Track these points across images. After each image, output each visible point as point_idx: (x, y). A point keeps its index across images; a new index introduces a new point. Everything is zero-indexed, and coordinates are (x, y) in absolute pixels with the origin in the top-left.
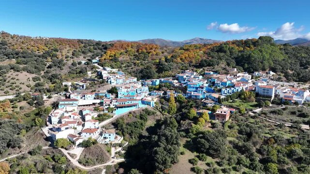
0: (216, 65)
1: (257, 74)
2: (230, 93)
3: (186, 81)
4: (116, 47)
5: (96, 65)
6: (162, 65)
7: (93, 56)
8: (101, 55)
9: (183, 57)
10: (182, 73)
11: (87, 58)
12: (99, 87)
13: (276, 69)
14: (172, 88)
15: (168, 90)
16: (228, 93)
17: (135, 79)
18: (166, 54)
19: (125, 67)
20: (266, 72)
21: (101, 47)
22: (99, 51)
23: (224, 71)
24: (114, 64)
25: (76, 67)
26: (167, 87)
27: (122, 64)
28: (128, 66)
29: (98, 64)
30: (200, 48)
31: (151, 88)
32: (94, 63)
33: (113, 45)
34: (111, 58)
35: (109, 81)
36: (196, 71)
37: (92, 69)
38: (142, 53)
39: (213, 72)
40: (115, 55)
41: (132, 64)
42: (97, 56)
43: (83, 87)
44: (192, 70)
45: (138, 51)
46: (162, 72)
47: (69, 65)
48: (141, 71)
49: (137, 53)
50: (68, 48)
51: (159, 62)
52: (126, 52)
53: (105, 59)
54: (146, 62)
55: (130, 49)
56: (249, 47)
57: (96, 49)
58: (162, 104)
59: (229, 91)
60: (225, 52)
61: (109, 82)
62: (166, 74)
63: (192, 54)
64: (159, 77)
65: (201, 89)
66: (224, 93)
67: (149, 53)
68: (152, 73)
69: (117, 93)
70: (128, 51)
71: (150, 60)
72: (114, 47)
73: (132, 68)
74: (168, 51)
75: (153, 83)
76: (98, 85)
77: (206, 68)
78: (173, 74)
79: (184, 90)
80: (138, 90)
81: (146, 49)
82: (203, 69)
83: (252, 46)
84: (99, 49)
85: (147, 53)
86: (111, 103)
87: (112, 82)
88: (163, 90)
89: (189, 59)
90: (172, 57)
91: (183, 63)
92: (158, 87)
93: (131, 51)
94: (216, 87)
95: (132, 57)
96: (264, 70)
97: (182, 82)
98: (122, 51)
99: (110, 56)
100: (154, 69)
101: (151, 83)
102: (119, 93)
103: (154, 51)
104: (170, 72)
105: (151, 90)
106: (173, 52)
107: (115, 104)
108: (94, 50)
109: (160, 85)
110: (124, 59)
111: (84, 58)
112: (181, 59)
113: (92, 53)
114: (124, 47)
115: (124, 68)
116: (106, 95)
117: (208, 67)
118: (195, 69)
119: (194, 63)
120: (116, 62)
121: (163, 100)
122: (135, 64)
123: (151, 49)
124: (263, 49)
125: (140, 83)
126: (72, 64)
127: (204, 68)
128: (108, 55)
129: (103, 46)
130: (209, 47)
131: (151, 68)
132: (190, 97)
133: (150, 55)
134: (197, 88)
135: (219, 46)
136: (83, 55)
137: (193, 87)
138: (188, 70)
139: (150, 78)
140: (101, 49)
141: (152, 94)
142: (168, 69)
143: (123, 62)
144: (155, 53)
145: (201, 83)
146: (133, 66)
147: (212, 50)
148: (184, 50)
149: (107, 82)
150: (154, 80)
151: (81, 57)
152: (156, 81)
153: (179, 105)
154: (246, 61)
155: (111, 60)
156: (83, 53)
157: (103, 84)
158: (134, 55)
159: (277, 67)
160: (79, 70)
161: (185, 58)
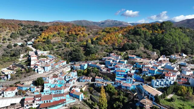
0: (137, 49)
1: (173, 57)
2: (163, 85)
3: (112, 67)
4: (50, 29)
5: (30, 47)
6: (89, 48)
7: (30, 37)
8: (36, 37)
9: (107, 40)
10: (108, 56)
11: (24, 39)
12: (25, 77)
13: (187, 51)
14: (100, 74)
15: (97, 77)
16: (160, 84)
17: (65, 63)
18: (91, 35)
19: (57, 48)
20: (179, 54)
21: (38, 29)
22: (36, 33)
23: (146, 55)
24: (46, 46)
25: (11, 49)
26: (95, 73)
27: (54, 45)
28: (59, 47)
29: (32, 46)
30: (118, 30)
31: (80, 73)
32: (29, 45)
33: (48, 27)
34: (44, 40)
35: (36, 69)
36: (120, 55)
37: (26, 51)
38: (72, 35)
39: (136, 55)
40: (48, 37)
41: (63, 45)
42: (33, 37)
43: (7, 78)
44: (117, 53)
45: (68, 33)
46: (89, 55)
47: (4, 48)
48: (71, 54)
49: (67, 35)
50: (8, 30)
51: (87, 45)
52: (58, 34)
53: (39, 41)
54: (75, 43)
55: (62, 31)
56: (157, 30)
57: (33, 31)
58: (91, 93)
59: (161, 83)
60: (140, 35)
61: (36, 71)
62: (93, 57)
63: (113, 36)
64: (86, 60)
65: (129, 78)
66: (156, 85)
67: (77, 35)
68: (80, 56)
69: (43, 85)
70: (60, 33)
71: (79, 42)
72: (48, 29)
73: (63, 50)
74: (93, 33)
75: (82, 67)
76: (24, 75)
77: (129, 52)
78: (99, 57)
79: (112, 77)
80: (66, 77)
81: (75, 31)
82: (127, 53)
83: (159, 30)
84: (36, 30)
85: (76, 36)
86: (34, 102)
87: (39, 70)
88: (91, 76)
89: (111, 41)
90: (97, 39)
91: (107, 45)
92: (86, 71)
93: (62, 33)
94: (144, 76)
95: (63, 39)
96: (177, 52)
97: (110, 67)
98: (56, 33)
99: (44, 39)
100: (82, 52)
101: (79, 67)
102: (45, 85)
103: (82, 33)
104: (97, 55)
105: (80, 74)
106: (97, 33)
107: (38, 102)
108: (32, 32)
109: (88, 69)
110: (57, 40)
111: (22, 39)
112: (105, 41)
113: (30, 35)
114: (57, 29)
115: (55, 50)
116: (30, 88)
117: (130, 51)
118: (119, 52)
119: (117, 45)
120: (48, 44)
121: (92, 88)
122: (65, 45)
123: (79, 31)
124: (172, 33)
125: (69, 66)
126: (7, 47)
127: (126, 51)
128: (43, 37)
129: (40, 28)
130: (125, 30)
131: (79, 51)
132: (120, 87)
133: (78, 37)
134: (125, 76)
135: (134, 30)
136: (20, 37)
137: (122, 75)
138: (113, 54)
139: (79, 61)
140: (38, 31)
141: (81, 80)
142: (95, 52)
143: (55, 44)
144: (82, 35)
145: (128, 70)
146: (64, 47)
147: (129, 33)
148: (105, 32)
149: (34, 70)
150: (83, 64)
151: (19, 39)
152: (84, 65)
153: (109, 97)
154: (160, 43)
155: (44, 42)
156: (21, 35)
157: (29, 74)
158: (65, 37)
159: (188, 50)
160: (13, 52)
161: (109, 40)
